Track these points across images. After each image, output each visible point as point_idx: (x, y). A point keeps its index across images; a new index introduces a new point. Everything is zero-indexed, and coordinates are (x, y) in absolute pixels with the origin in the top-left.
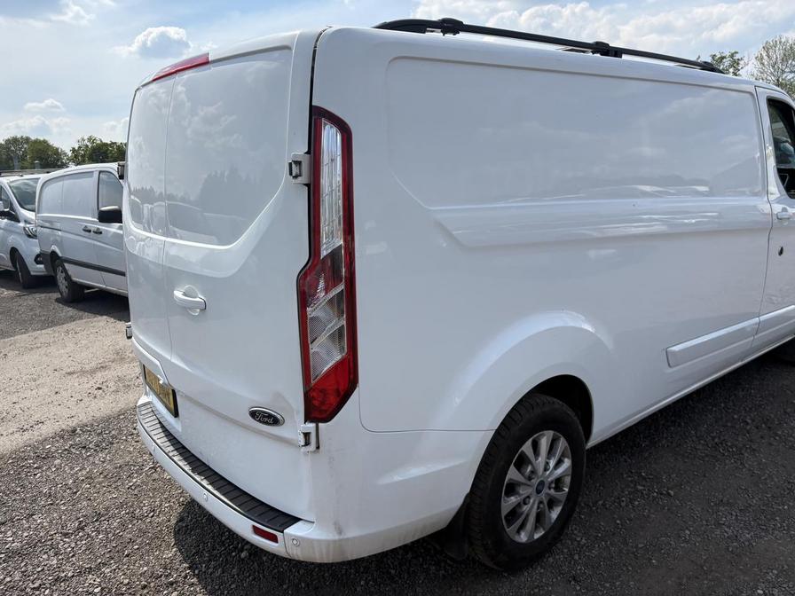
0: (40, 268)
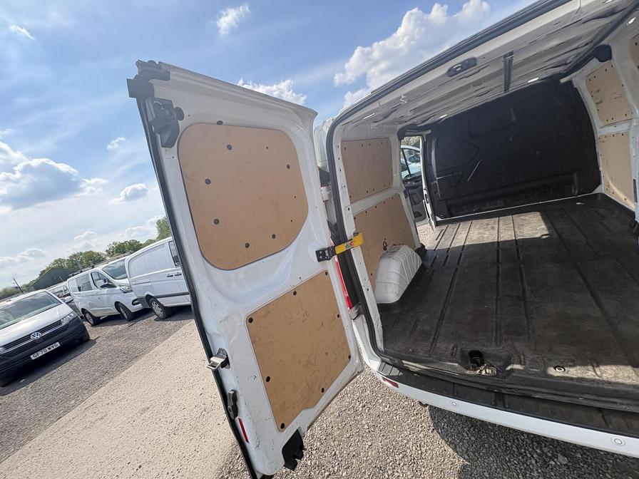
0: (139, 306)
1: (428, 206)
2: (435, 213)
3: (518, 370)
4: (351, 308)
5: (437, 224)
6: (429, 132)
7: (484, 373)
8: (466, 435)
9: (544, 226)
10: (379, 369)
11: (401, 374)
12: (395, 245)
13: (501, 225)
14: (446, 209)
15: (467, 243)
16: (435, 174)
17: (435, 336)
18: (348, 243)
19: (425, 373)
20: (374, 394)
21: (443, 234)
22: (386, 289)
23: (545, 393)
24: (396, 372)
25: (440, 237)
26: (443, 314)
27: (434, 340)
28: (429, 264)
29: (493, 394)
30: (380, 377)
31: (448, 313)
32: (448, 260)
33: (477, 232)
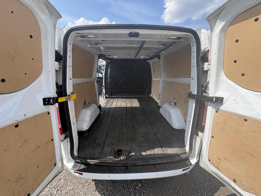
1: (104, 90)
2: (106, 93)
3: (133, 155)
4: (61, 135)
5: (106, 98)
6: (109, 61)
7: (122, 159)
8: (109, 187)
9: (138, 104)
10: (73, 167)
11: (85, 167)
12: (89, 103)
13: (127, 102)
14: (110, 93)
15: (117, 106)
16: (109, 78)
17: (103, 145)
18: (67, 97)
19: (98, 164)
20: (66, 181)
21: (108, 102)
22: (83, 124)
23: (141, 162)
24: (83, 167)
25: (107, 103)
26: (107, 135)
27: (103, 147)
28: (102, 113)
29: (125, 167)
30: (73, 172)
31: (109, 134)
32: (110, 112)
33: (120, 103)
